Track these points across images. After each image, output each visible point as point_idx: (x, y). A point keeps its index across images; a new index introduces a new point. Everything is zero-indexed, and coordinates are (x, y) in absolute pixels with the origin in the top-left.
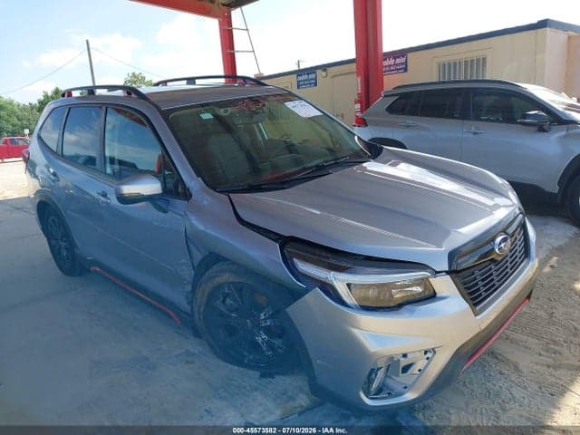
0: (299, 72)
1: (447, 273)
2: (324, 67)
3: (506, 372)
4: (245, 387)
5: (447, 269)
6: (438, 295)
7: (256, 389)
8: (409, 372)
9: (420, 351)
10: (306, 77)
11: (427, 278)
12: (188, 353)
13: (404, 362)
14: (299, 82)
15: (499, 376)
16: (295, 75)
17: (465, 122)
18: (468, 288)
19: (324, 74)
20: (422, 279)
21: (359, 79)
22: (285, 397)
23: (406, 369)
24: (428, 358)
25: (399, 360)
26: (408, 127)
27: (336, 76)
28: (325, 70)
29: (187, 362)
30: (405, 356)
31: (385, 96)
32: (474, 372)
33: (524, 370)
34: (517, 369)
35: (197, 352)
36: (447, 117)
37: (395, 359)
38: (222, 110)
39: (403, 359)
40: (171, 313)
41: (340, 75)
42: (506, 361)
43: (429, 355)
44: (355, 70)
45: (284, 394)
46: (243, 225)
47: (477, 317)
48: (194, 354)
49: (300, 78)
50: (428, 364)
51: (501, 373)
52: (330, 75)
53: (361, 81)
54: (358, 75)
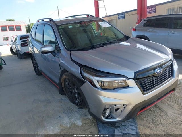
0: (119, 14)
1: (133, 79)
2: (127, 12)
3: (162, 115)
4: (73, 111)
5: (133, 78)
6: (129, 87)
7: (77, 112)
8: (118, 111)
9: (121, 104)
10: (121, 16)
11: (125, 80)
12: (62, 99)
13: (115, 108)
14: (119, 17)
15: (159, 116)
16: (118, 15)
17: (170, 29)
18: (142, 85)
19: (127, 14)
20: (124, 80)
21: (138, 16)
22: (84, 115)
23: (116, 110)
24: (124, 107)
25: (113, 107)
26: (150, 31)
27: (131, 15)
28: (127, 13)
29: (60, 102)
30: (115, 105)
31: (143, 21)
32: (150, 114)
33: (169, 115)
34: (166, 114)
35: (64, 99)
36: (165, 28)
37: (112, 106)
38: (76, 25)
39: (115, 106)
40: (58, 87)
41: (132, 15)
42: (163, 111)
43: (124, 106)
44: (137, 13)
45: (85, 114)
46: (72, 60)
47: (145, 95)
48: (63, 100)
49: (119, 16)
50: (125, 109)
51: (160, 115)
52: (129, 15)
53: (139, 16)
54: (138, 15)
